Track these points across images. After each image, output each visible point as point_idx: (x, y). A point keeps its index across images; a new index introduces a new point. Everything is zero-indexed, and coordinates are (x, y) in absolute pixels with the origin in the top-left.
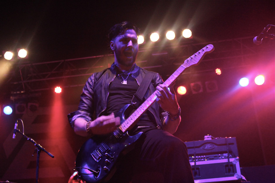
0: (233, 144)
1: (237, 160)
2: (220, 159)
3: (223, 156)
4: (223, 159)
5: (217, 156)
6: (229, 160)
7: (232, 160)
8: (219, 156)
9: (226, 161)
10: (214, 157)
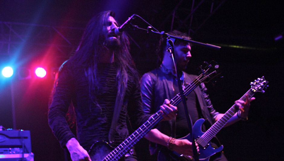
0: (26, 138)
1: (32, 156)
2: (10, 154)
3: (14, 150)
4: (14, 154)
5: (7, 150)
6: (23, 156)
7: (26, 155)
8: (10, 151)
9: (18, 156)
10: (4, 151)
